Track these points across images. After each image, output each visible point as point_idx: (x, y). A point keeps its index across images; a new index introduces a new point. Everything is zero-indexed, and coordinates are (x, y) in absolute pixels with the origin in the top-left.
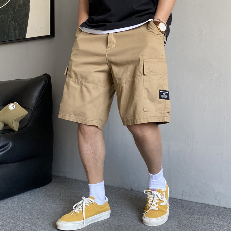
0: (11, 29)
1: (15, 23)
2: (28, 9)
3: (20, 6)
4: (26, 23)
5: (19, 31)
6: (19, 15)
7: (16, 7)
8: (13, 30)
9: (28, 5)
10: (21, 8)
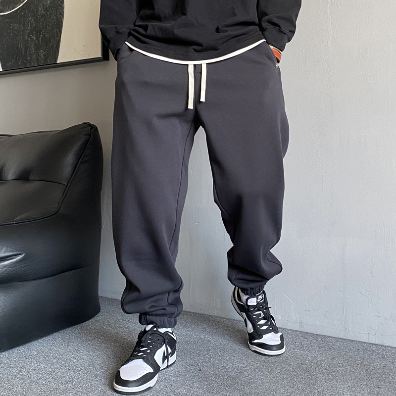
0: (30, 47)
1: (37, 38)
2: (60, 14)
3: (46, 10)
4: (57, 36)
5: (44, 51)
6: (45, 24)
7: (38, 10)
8: (35, 50)
9: (60, 6)
10: (48, 11)
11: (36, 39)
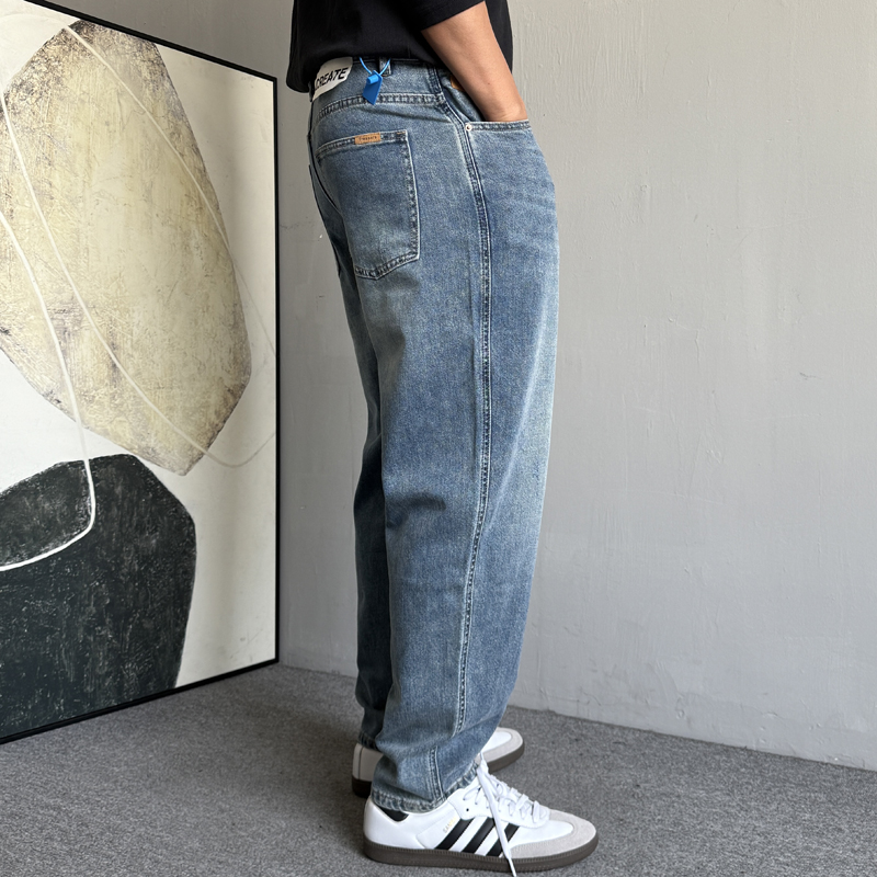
0: (96, 660)
1: (118, 632)
2: (185, 572)
4: (177, 625)
5: (139, 664)
6: (142, 597)
7: (123, 561)
8: (110, 665)
9: (185, 553)
10: (151, 565)
11: (116, 637)
